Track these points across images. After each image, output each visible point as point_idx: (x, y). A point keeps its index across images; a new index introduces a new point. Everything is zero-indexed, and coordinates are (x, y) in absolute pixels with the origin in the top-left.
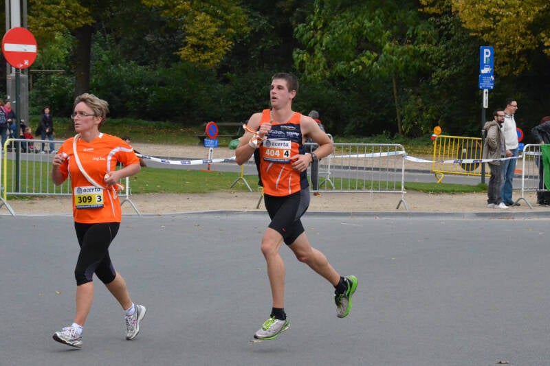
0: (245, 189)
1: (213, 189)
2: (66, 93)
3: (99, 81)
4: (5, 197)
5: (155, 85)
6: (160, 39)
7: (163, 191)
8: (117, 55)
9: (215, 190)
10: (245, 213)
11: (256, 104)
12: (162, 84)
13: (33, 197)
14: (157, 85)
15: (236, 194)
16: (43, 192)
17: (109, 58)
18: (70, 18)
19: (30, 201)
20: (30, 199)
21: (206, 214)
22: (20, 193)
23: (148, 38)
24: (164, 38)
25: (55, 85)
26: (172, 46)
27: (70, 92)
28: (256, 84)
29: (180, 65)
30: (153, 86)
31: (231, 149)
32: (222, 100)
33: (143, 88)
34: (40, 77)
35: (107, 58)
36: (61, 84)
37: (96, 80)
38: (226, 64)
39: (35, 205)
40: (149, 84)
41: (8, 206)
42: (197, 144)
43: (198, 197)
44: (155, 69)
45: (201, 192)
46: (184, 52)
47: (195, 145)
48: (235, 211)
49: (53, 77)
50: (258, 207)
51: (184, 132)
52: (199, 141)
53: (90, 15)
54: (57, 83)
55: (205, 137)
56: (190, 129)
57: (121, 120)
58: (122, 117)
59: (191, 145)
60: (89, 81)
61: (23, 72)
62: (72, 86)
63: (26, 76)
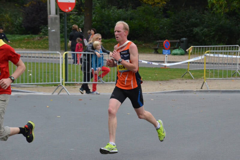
0: (190, 78)
1: (172, 78)
3: (96, 18)
4: (64, 84)
5: (128, 20)
7: (145, 80)
9: (174, 78)
10: (195, 92)
11: (186, 30)
13: (73, 84)
14: (129, 20)
15: (186, 81)
16: (76, 81)
17: (100, 5)
19: (74, 87)
21: (173, 93)
22: (68, 82)
25: (73, 21)
27: (81, 25)
28: (185, 18)
29: (142, 8)
31: (172, 55)
32: (165, 28)
35: (99, 5)
36: (76, 20)
37: (95, 17)
38: (166, 7)
39: (77, 89)
41: (66, 89)
42: (153, 52)
43: (164, 82)
44: (127, 10)
45: (166, 80)
47: (152, 53)
48: (189, 91)
49: (71, 16)
50: (201, 88)
51: (145, 46)
52: (154, 51)
54: (74, 19)
55: (157, 49)
56: (148, 44)
57: (109, 40)
58: (109, 38)
59: (150, 53)
60: (92, 18)
61: (56, 14)
62: (82, 21)
63: (58, 16)
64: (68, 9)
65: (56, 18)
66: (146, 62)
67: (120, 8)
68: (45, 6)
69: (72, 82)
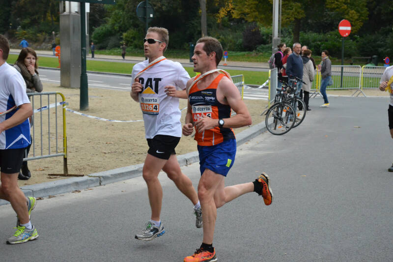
61: (278, 36)
65: (278, 40)
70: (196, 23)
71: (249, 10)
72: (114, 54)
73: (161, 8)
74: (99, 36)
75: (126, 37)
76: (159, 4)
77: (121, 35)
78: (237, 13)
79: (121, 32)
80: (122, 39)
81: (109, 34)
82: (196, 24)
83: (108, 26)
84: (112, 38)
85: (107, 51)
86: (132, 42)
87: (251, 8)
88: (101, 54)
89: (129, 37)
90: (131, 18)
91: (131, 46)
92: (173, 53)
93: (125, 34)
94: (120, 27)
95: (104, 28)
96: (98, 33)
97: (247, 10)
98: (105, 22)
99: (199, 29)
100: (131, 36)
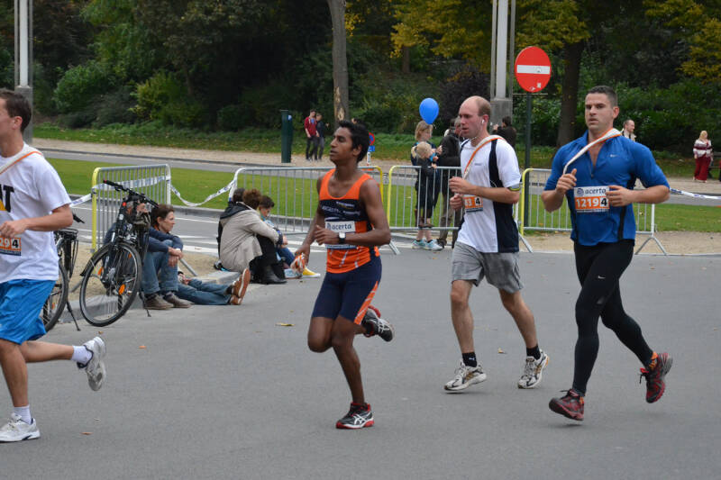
2: (549, 119)
4: (522, 232)
5: (650, 110)
6: (654, 57)
8: (603, 76)
12: (658, 108)
13: (542, 232)
14: (652, 109)
18: (566, 33)
20: (539, 235)
22: (530, 228)
23: (639, 56)
24: (659, 55)
25: (538, 110)
26: (666, 64)
29: (681, 86)
30: (648, 110)
33: (636, 113)
34: (521, 101)
36: (543, 108)
39: (545, 241)
40: (642, 109)
41: (526, 242)
46: (687, 67)
49: (535, 101)
51: (684, 163)
53: (585, 29)
54: (539, 107)
60: (576, 105)
61: (507, 96)
62: (556, 111)
63: (510, 100)
64: (536, 86)
65: (505, 104)
66: (693, 195)
67: (633, 85)
68: (486, 79)
69: (537, 228)
70: (321, 59)
71: (440, 26)
72: (109, 141)
73: (225, 18)
74: (75, 91)
75: (145, 95)
76: (219, 10)
77: (134, 89)
78: (408, 32)
79: (132, 81)
80: (133, 100)
81: (101, 86)
82: (320, 64)
83: (100, 66)
84: (107, 97)
85: (92, 133)
86: (158, 108)
87: (444, 21)
88: (73, 139)
89: (151, 97)
90: (152, 45)
91: (157, 118)
92: (260, 138)
93: (141, 88)
94: (130, 70)
95: (88, 71)
96: (71, 85)
97: (433, 26)
98: (93, 55)
99: (327, 75)
100: (158, 92)
